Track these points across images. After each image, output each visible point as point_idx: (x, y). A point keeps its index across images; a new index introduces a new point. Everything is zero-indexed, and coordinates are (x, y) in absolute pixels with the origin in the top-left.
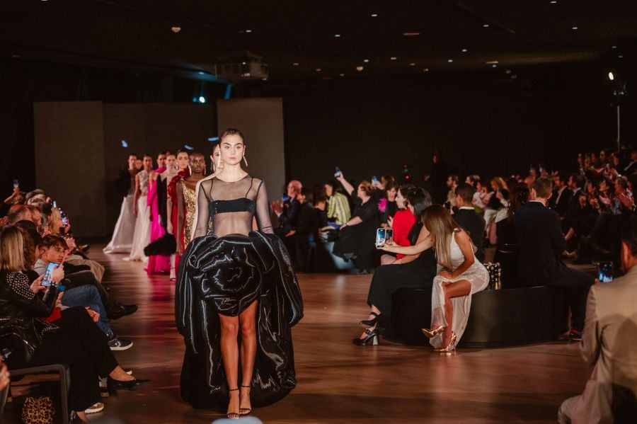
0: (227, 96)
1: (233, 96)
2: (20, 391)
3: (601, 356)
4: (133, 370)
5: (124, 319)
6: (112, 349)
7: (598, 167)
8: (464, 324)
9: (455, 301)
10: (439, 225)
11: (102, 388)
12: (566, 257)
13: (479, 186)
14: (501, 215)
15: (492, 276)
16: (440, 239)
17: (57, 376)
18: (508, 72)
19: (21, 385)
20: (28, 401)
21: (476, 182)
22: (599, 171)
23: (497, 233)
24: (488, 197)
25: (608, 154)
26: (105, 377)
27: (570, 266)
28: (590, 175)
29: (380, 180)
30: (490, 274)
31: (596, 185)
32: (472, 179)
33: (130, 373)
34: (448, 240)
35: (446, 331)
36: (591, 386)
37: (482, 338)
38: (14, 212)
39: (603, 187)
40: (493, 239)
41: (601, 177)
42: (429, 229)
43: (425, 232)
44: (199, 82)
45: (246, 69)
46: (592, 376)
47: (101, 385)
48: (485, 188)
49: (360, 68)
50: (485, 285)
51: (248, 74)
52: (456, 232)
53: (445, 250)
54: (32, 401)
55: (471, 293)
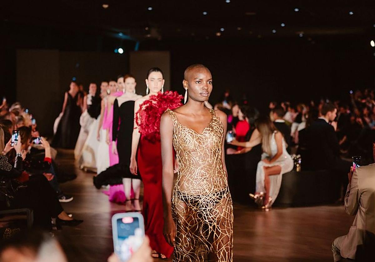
0: (136, 48)
1: (140, 49)
2: (2, 225)
3: (359, 210)
4: (73, 214)
5: (68, 183)
6: (60, 201)
7: (362, 99)
8: (277, 192)
9: (272, 177)
10: (265, 129)
11: (53, 224)
12: (341, 154)
13: (289, 109)
14: (302, 126)
15: (295, 164)
16: (265, 138)
17: (25, 217)
18: (310, 39)
19: (4, 221)
20: (7, 231)
21: (287, 106)
22: (364, 101)
23: (299, 137)
24: (295, 115)
25: (369, 92)
26: (55, 218)
27: (343, 159)
28: (358, 103)
29: (228, 103)
30: (294, 162)
31: (361, 110)
32: (285, 105)
33: (70, 216)
34: (270, 138)
35: (266, 196)
36: (352, 229)
37: (287, 201)
38: (3, 115)
39: (365, 111)
40: (296, 140)
41: (364, 105)
42: (259, 130)
43: (256, 133)
44: (119, 40)
45: (148, 32)
46: (354, 224)
47: (52, 222)
48: (293, 110)
49: (219, 34)
50: (290, 168)
51: (149, 36)
52: (275, 133)
53: (268, 144)
54: (9, 230)
55: (282, 173)
